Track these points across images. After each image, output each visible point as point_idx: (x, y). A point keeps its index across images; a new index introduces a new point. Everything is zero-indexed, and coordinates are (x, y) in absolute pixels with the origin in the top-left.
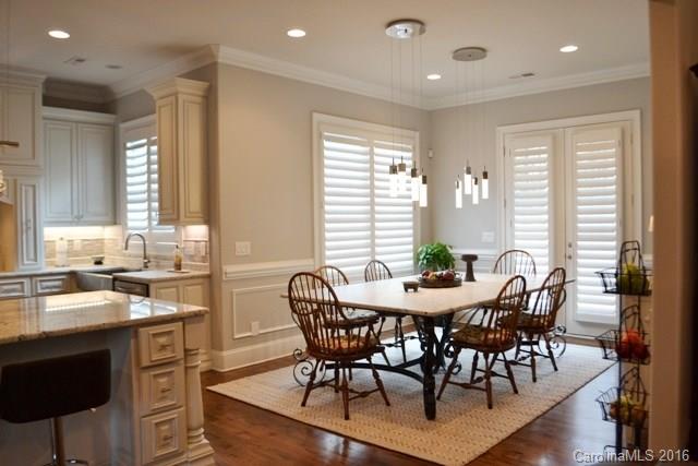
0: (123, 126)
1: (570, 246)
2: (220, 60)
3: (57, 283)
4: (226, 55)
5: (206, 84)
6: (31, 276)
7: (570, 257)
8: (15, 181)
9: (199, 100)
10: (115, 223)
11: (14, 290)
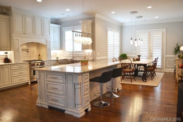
0: (64, 28)
1: (152, 54)
2: (96, 16)
3: (55, 62)
4: (97, 16)
5: (92, 21)
6: (50, 61)
7: (152, 56)
8: (46, 40)
9: (91, 24)
10: (61, 49)
11: (48, 64)
